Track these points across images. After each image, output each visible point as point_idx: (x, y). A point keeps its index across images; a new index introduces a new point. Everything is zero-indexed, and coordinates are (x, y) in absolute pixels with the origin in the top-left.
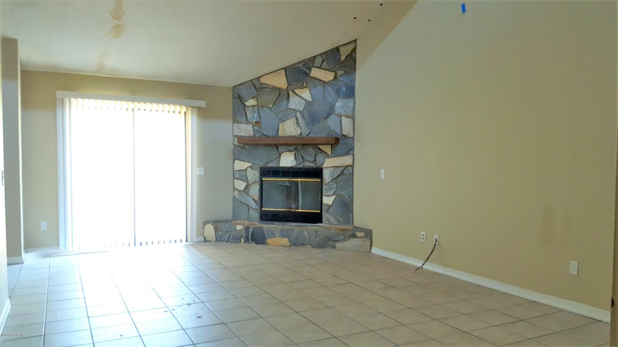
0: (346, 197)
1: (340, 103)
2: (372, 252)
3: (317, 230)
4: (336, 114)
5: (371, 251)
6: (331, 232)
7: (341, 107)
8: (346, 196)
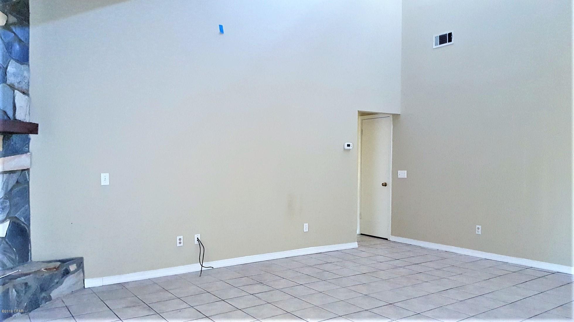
0: (23, 220)
1: (13, 68)
2: (86, 287)
3: (25, 281)
4: (9, 84)
5: (84, 287)
6: (44, 277)
7: (14, 75)
8: (22, 218)
